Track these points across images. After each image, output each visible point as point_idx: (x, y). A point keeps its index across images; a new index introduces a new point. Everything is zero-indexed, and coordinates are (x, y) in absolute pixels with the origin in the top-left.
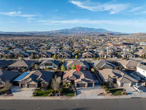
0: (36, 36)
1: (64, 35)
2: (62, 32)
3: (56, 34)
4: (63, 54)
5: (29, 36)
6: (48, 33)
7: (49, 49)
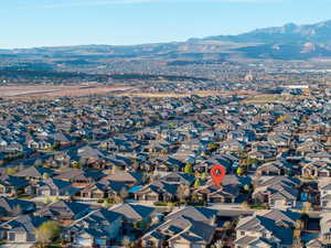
0: (101, 79)
1: (267, 66)
2: (261, 46)
3: (222, 58)
4: (209, 164)
5: (66, 77)
6: (171, 50)
7: (175, 150)
